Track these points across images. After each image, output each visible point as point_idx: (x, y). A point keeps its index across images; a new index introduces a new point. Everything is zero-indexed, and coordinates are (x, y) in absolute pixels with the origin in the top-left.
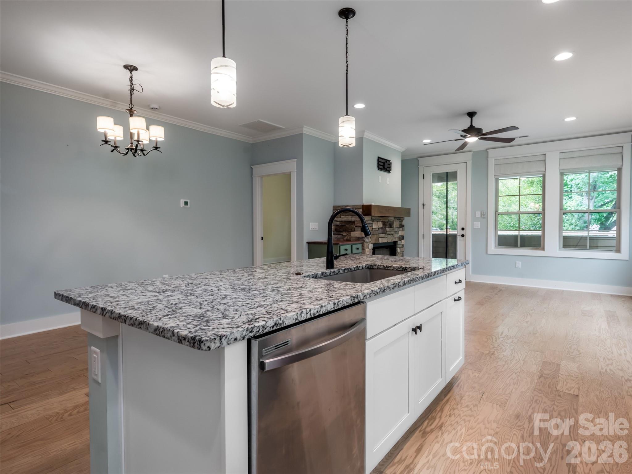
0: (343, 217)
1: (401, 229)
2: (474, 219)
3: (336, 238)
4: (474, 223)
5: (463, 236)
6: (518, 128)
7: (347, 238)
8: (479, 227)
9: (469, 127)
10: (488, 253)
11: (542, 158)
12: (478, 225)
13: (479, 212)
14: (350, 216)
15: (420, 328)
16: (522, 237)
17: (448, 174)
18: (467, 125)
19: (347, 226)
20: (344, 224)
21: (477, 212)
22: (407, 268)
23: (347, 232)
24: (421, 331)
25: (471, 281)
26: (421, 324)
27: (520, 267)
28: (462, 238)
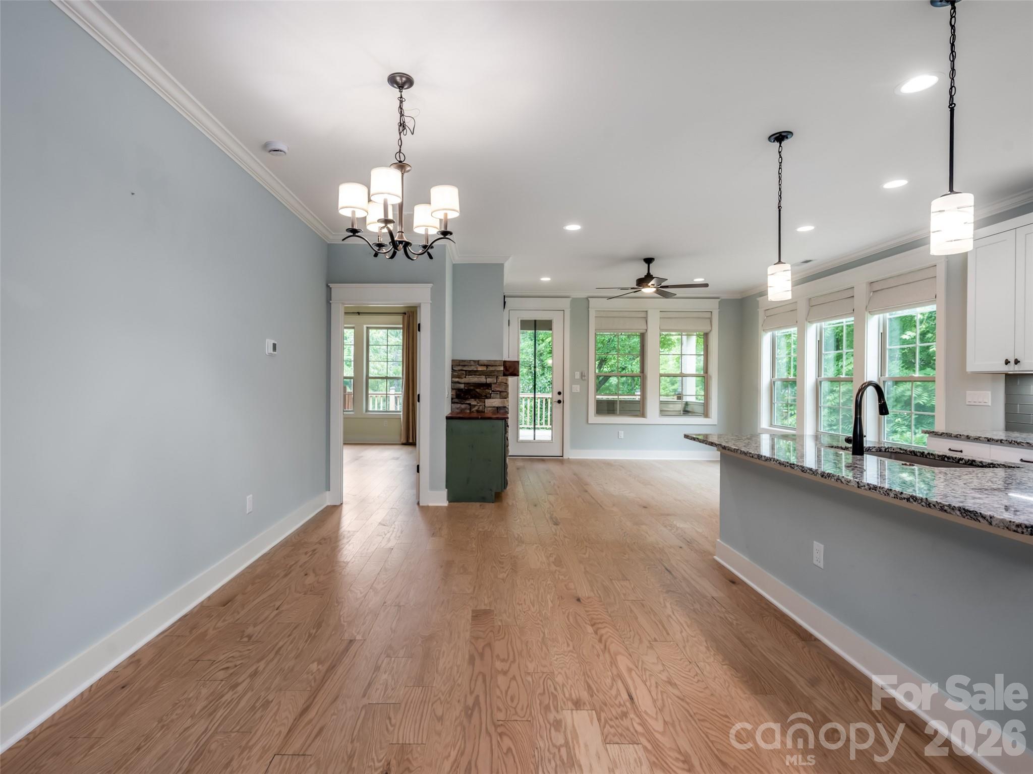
0: (470, 376)
2: (573, 381)
4: (573, 386)
5: (559, 402)
7: (479, 408)
8: (579, 391)
9: (645, 276)
10: (589, 422)
11: (643, 315)
12: (577, 388)
13: (578, 373)
14: (484, 377)
16: (623, 402)
17: (537, 322)
18: (643, 274)
19: (477, 390)
20: (472, 388)
21: (576, 373)
23: (477, 400)
25: (570, 458)
27: (622, 437)
28: (558, 405)
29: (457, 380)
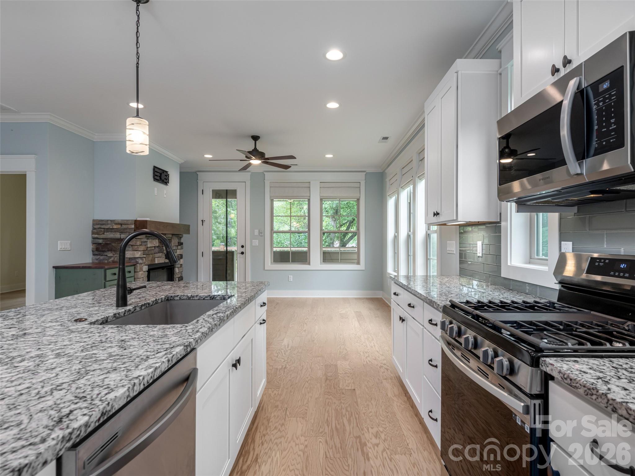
0: (108, 233)
1: (179, 247)
2: (253, 237)
3: (97, 260)
4: (253, 241)
5: (242, 253)
6: (296, 158)
7: (114, 259)
8: (257, 245)
9: (253, 150)
10: (265, 269)
11: (307, 185)
12: (256, 242)
13: (257, 230)
14: (118, 233)
15: (239, 361)
16: (294, 253)
17: (228, 191)
18: (251, 148)
19: (113, 244)
20: (108, 242)
21: (255, 230)
22: (215, 297)
23: (113, 252)
24: (240, 365)
26: (240, 357)
27: (292, 280)
28: (241, 255)
29: (96, 236)
